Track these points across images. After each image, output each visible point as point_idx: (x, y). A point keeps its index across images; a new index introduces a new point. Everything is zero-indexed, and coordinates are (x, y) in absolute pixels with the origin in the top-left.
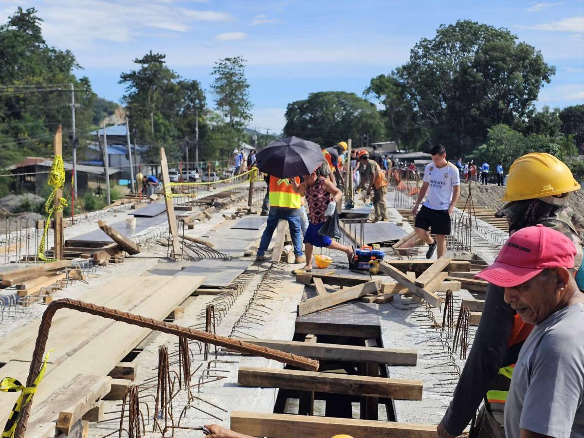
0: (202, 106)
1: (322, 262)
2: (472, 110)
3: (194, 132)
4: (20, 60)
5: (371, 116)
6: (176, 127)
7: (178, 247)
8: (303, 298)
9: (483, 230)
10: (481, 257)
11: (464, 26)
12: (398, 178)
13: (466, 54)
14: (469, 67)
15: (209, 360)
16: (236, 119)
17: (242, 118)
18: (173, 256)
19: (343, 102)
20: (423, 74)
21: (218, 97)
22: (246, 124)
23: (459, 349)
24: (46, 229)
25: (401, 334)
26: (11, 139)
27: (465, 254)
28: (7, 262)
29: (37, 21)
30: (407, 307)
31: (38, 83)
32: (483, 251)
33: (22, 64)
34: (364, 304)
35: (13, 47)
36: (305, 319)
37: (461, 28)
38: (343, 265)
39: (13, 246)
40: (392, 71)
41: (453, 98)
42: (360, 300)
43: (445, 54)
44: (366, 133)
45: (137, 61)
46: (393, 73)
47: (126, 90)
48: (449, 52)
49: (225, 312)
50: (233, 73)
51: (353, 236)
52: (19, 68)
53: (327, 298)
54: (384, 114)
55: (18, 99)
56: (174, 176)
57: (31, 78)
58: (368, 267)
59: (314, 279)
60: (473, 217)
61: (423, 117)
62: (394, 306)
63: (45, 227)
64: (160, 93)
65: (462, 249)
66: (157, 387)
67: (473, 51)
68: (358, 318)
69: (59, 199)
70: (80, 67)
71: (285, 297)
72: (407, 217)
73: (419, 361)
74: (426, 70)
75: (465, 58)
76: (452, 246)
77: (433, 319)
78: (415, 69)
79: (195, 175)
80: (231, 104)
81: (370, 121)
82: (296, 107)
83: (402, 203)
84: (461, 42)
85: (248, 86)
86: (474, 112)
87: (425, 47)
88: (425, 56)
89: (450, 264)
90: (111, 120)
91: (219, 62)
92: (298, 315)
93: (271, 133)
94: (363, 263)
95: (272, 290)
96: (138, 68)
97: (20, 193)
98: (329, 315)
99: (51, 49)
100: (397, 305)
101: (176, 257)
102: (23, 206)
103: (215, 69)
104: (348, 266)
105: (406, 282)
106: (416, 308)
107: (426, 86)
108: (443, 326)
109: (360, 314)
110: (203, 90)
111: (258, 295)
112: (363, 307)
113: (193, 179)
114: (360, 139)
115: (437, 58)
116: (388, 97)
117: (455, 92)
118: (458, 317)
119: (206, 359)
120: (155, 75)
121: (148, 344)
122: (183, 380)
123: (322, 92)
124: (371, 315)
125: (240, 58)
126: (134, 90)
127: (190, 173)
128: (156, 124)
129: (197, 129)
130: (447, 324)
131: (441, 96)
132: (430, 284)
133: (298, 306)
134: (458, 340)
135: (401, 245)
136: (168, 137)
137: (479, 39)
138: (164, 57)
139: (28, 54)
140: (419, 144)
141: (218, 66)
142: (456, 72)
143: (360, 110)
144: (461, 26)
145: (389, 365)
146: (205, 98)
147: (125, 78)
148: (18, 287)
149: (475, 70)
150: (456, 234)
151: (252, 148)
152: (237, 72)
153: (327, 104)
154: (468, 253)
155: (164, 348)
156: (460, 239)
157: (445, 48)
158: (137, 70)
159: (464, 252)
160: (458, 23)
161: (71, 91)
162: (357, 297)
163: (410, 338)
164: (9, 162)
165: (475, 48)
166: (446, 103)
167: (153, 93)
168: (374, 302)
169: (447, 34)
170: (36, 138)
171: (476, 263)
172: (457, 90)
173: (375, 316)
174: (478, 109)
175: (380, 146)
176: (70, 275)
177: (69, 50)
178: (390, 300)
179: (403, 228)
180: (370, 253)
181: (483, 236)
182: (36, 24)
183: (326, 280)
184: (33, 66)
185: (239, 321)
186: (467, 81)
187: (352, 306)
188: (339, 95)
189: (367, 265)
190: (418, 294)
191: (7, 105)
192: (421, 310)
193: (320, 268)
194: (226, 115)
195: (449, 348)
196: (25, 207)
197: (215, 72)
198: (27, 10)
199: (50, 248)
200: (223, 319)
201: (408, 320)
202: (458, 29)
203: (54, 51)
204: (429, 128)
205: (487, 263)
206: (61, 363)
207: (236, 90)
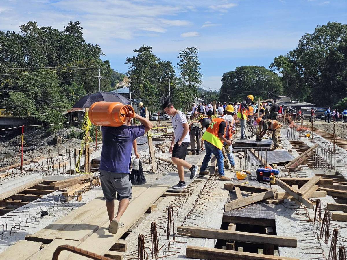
0: (173, 76)
1: (240, 176)
2: (337, 77)
3: (168, 91)
4: (71, 51)
5: (275, 81)
6: (157, 88)
7: (155, 164)
8: (228, 199)
9: (343, 155)
10: (341, 173)
11: (332, 25)
12: (290, 120)
13: (333, 42)
14: (335, 51)
15: (170, 240)
16: (193, 83)
17: (196, 83)
18: (152, 171)
19: (257, 73)
20: (306, 55)
21: (182, 71)
22: (198, 86)
23: (324, 236)
24: (80, 155)
25: (288, 225)
26: (65, 96)
27: (331, 171)
28: (58, 173)
29: (80, 29)
30: (292, 207)
31: (80, 65)
32: (342, 169)
33: (72, 53)
34: (266, 204)
35: (67, 44)
36: (229, 214)
37: (331, 27)
38: (254, 177)
39: (62, 163)
40: (287, 53)
41: (326, 70)
42: (263, 202)
43: (320, 43)
44: (271, 91)
45: (136, 51)
46: (288, 54)
47: (129, 68)
48: (323, 41)
49: (180, 208)
50: (190, 57)
51: (260, 158)
52: (70, 56)
53: (242, 201)
54: (282, 79)
55: (69, 73)
56: (156, 117)
57: (76, 61)
58: (269, 179)
59: (235, 187)
60: (336, 146)
61: (306, 81)
62: (285, 206)
63: (79, 154)
64: (149, 69)
65: (329, 168)
66: (137, 257)
67: (338, 40)
68: (262, 213)
69: (88, 138)
70: (104, 55)
71: (217, 199)
72: (295, 146)
73: (298, 244)
74: (308, 52)
75: (333, 45)
76: (322, 166)
77: (308, 216)
78: (302, 53)
79: (168, 116)
80: (189, 75)
81: (274, 83)
82: (228, 75)
83: (292, 136)
84: (330, 36)
85: (199, 64)
86: (338, 78)
87: (308, 39)
88: (307, 44)
89: (320, 181)
90: (121, 84)
91: (183, 50)
92: (224, 211)
93: (213, 91)
94: (266, 177)
95: (209, 194)
96: (136, 54)
97: (70, 128)
98: (244, 211)
99: (88, 44)
100: (286, 206)
101: (154, 171)
102: (71, 135)
103: (180, 55)
104: (256, 178)
105: (292, 192)
106: (298, 208)
107: (308, 62)
108: (315, 221)
109: (263, 211)
110: (173, 66)
111: (200, 198)
112: (265, 206)
113: (167, 119)
114: (268, 94)
115: (315, 45)
116: (285, 69)
117: (327, 66)
118: (324, 215)
119: (168, 239)
120: (146, 59)
121: (135, 228)
122: (153, 253)
123: (244, 67)
124: (270, 212)
125: (195, 48)
126: (134, 67)
127: (165, 115)
128: (146, 87)
129: (169, 90)
130: (317, 219)
131: (318, 68)
132: (307, 194)
133: (225, 206)
134: (323, 230)
135: (290, 165)
136: (153, 94)
137: (342, 33)
138: (151, 48)
139: (75, 48)
140: (304, 98)
141: (182, 52)
142: (327, 54)
143: (267, 77)
144: (331, 26)
145: (279, 246)
146: (174, 72)
147: (129, 60)
148: (63, 191)
149: (339, 52)
150: (325, 157)
151: (202, 100)
152: (193, 56)
153: (247, 74)
154: (333, 170)
155: (142, 236)
156: (328, 161)
157: (320, 39)
158: (136, 56)
159: (330, 169)
160: (328, 24)
161: (98, 69)
162: (261, 200)
163: (293, 228)
164: (64, 109)
165: (339, 39)
166: (321, 72)
167: (145, 69)
168: (272, 203)
169: (321, 31)
170: (79, 96)
171: (338, 177)
172: (328, 64)
173: (272, 213)
174: (341, 76)
175: (280, 98)
176: (93, 183)
177: (98, 45)
178: (282, 202)
179: (292, 153)
180: (270, 171)
181: (342, 159)
182: (80, 31)
183: (242, 188)
184: (78, 55)
185: (188, 215)
186: (334, 59)
187: (258, 205)
188: (254, 68)
189: (268, 178)
190: (298, 200)
191: (63, 77)
192: (301, 209)
193: (239, 180)
194: (187, 81)
195: (318, 236)
196: (72, 135)
197: (180, 56)
198: (75, 23)
199: (82, 164)
200: (179, 212)
201: (293, 216)
202: (328, 27)
203: (89, 46)
204: (310, 88)
205: (345, 177)
206: (84, 240)
207: (192, 66)
